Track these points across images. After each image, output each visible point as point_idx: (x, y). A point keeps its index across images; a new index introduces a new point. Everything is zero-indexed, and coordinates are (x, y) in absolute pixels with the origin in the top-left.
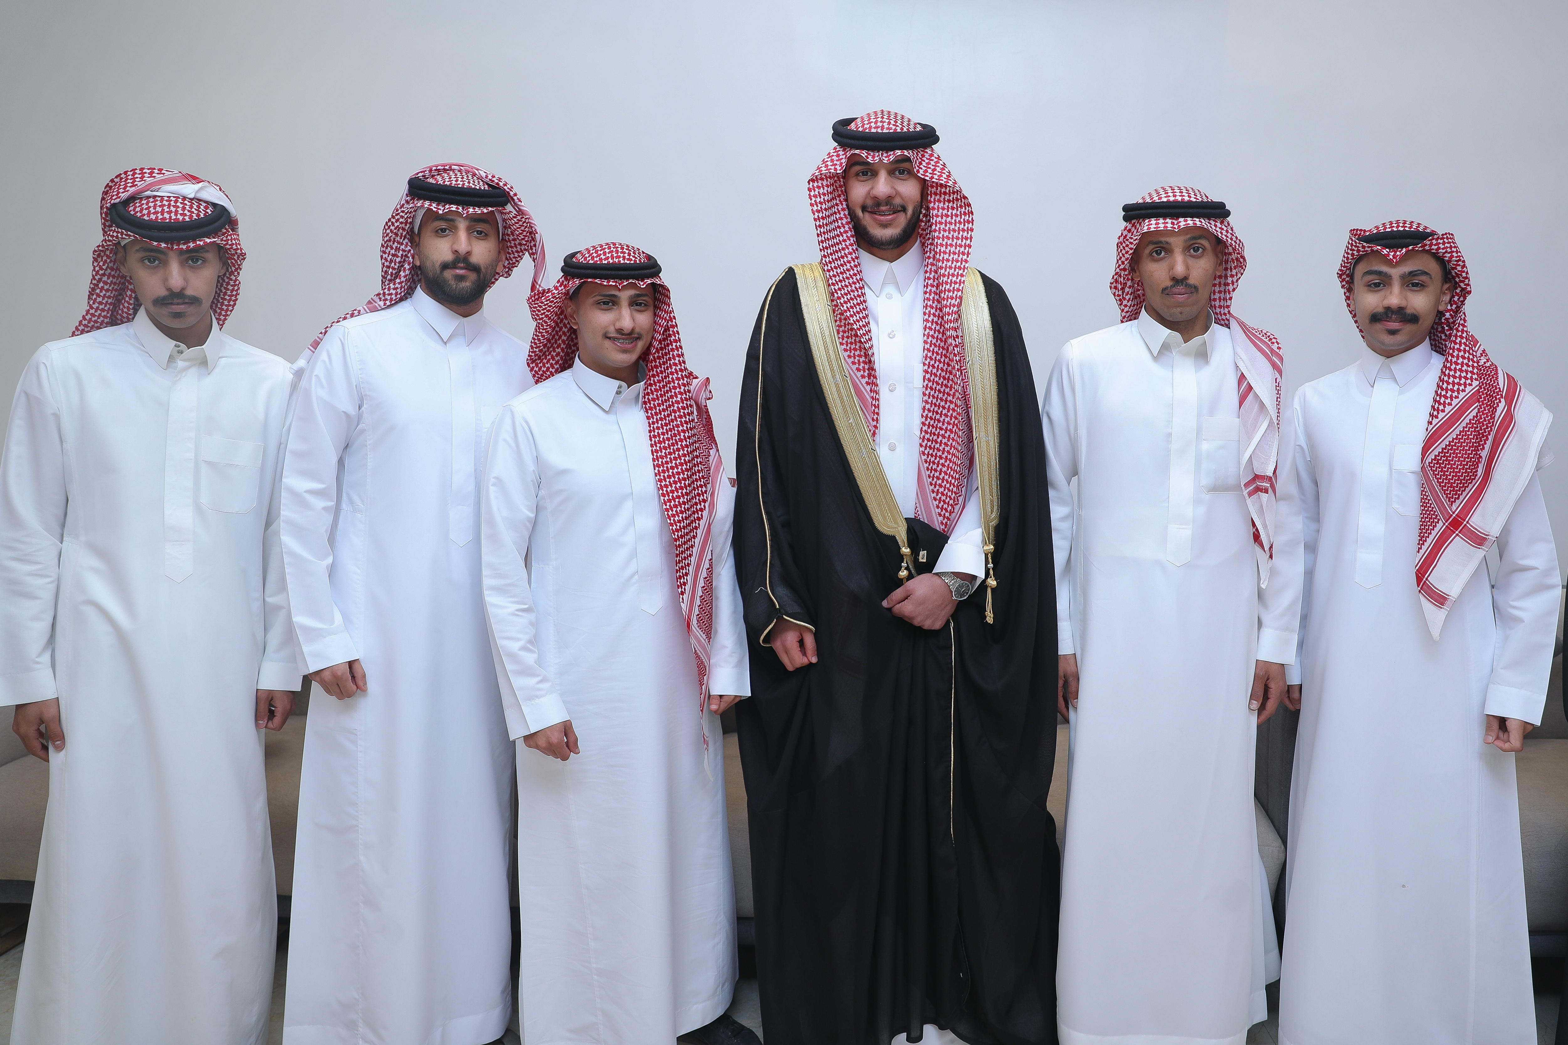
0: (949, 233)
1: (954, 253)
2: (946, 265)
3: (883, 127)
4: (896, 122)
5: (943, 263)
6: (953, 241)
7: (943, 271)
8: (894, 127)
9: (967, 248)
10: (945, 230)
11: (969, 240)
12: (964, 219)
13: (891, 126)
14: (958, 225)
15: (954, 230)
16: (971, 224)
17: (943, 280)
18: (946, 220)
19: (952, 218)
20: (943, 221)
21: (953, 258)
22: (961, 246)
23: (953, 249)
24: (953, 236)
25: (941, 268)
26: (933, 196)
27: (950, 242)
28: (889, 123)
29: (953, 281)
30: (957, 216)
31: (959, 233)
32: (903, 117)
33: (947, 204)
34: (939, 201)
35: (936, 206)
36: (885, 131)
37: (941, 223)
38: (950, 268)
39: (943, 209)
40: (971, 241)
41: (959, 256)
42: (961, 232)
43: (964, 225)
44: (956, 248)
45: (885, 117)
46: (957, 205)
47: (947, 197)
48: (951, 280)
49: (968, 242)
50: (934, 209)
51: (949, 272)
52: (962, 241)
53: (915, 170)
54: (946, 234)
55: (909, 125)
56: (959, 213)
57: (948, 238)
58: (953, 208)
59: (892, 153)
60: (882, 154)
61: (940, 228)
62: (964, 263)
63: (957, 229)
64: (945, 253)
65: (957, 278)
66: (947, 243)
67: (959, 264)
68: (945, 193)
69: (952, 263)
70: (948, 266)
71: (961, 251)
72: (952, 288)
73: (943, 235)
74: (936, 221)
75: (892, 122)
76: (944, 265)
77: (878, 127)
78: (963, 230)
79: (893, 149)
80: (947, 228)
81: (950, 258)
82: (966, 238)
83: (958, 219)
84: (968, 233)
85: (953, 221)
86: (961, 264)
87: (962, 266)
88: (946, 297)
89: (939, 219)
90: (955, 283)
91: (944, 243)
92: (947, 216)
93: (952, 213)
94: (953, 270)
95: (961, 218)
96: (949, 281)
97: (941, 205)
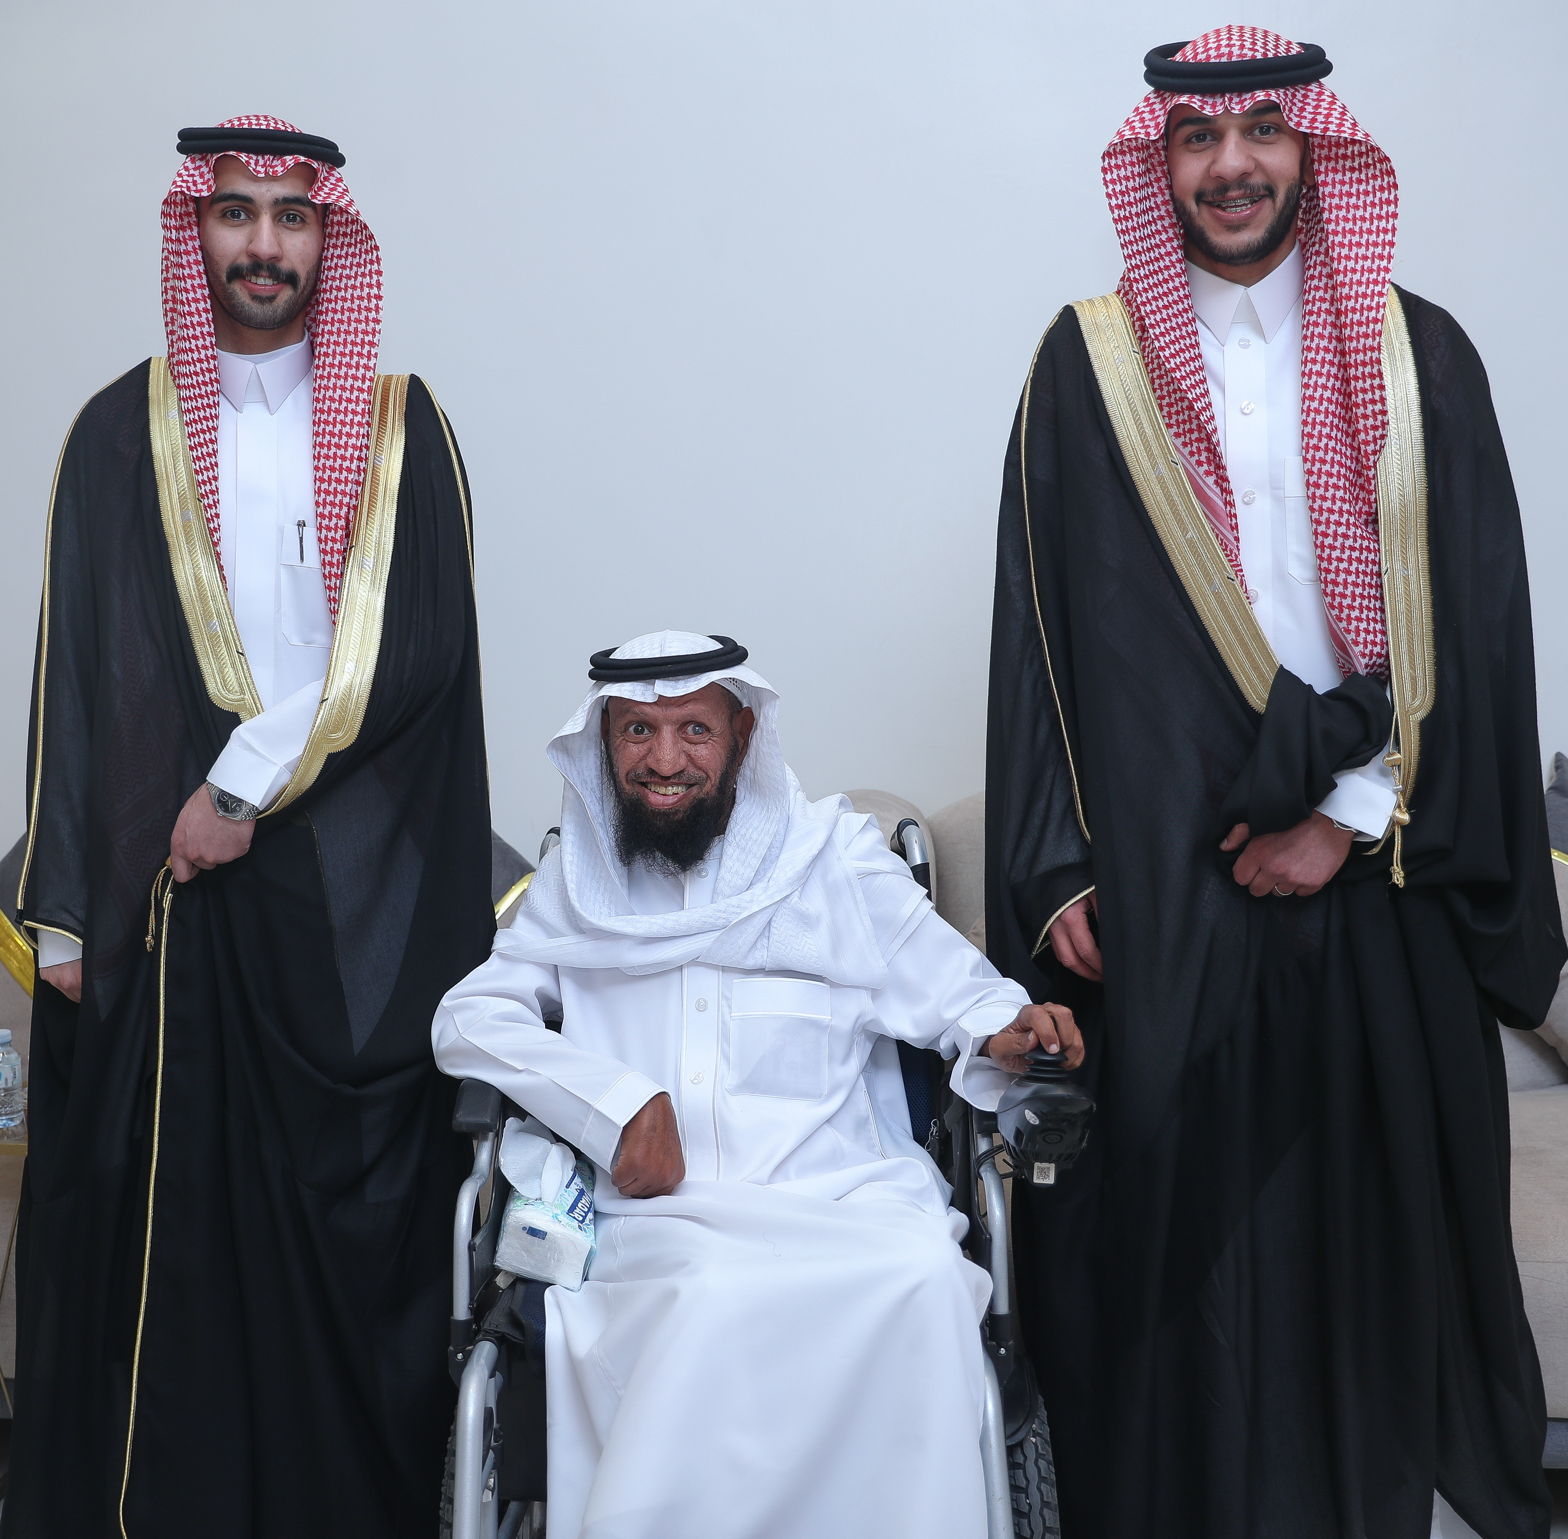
0: (1355, 224)
1: (1365, 258)
2: (1351, 279)
3: (1230, 54)
4: (1254, 44)
5: (1345, 276)
6: (1361, 237)
7: (1346, 290)
8: (1250, 53)
9: (1387, 247)
10: (1346, 220)
11: (1390, 234)
12: (1380, 199)
13: (1245, 51)
14: (1369, 209)
15: (1363, 219)
16: (1393, 206)
17: (1347, 306)
18: (1348, 203)
19: (1358, 198)
20: (1343, 203)
21: (1363, 267)
22: (1376, 244)
23: (1362, 251)
24: (1361, 228)
25: (1343, 284)
26: (1324, 163)
27: (1355, 239)
28: (1242, 47)
29: (1365, 306)
30: (1366, 193)
31: (1372, 223)
32: (1266, 34)
33: (1348, 174)
34: (1335, 171)
35: (1329, 180)
36: (1234, 59)
37: (1339, 207)
38: (1359, 283)
39: (1343, 183)
40: (1394, 235)
41: (1373, 262)
42: (1376, 222)
43: (1381, 209)
44: (1367, 249)
45: (1235, 37)
46: (1367, 174)
47: (1348, 164)
48: (1362, 305)
49: (1389, 237)
50: (1325, 184)
51: (1357, 292)
52: (1378, 236)
53: (1291, 124)
54: (1349, 226)
55: (1277, 46)
56: (1370, 188)
57: (1352, 232)
58: (1359, 181)
59: (1249, 95)
60: (1231, 100)
61: (1337, 216)
62: (1382, 273)
63: (1367, 215)
64: (1348, 258)
65: (1372, 300)
66: (1350, 241)
67: (1374, 276)
68: (1345, 157)
69: (1362, 275)
70: (1354, 280)
71: (1376, 254)
72: (1364, 319)
73: (1344, 228)
74: (1330, 204)
75: (1248, 45)
76: (1347, 280)
77: (1222, 55)
78: (1380, 217)
79: (1251, 88)
80: (1350, 216)
81: (1358, 267)
82: (1386, 231)
83: (1369, 199)
84: (1388, 222)
85: (1361, 203)
86: (1379, 275)
87: (1380, 279)
88: (1354, 335)
89: (1336, 201)
90: (1370, 308)
91: (1346, 242)
92: (1350, 195)
93: (1358, 190)
94: (1364, 286)
95: (1375, 196)
96: (1358, 306)
97: (1339, 177)
